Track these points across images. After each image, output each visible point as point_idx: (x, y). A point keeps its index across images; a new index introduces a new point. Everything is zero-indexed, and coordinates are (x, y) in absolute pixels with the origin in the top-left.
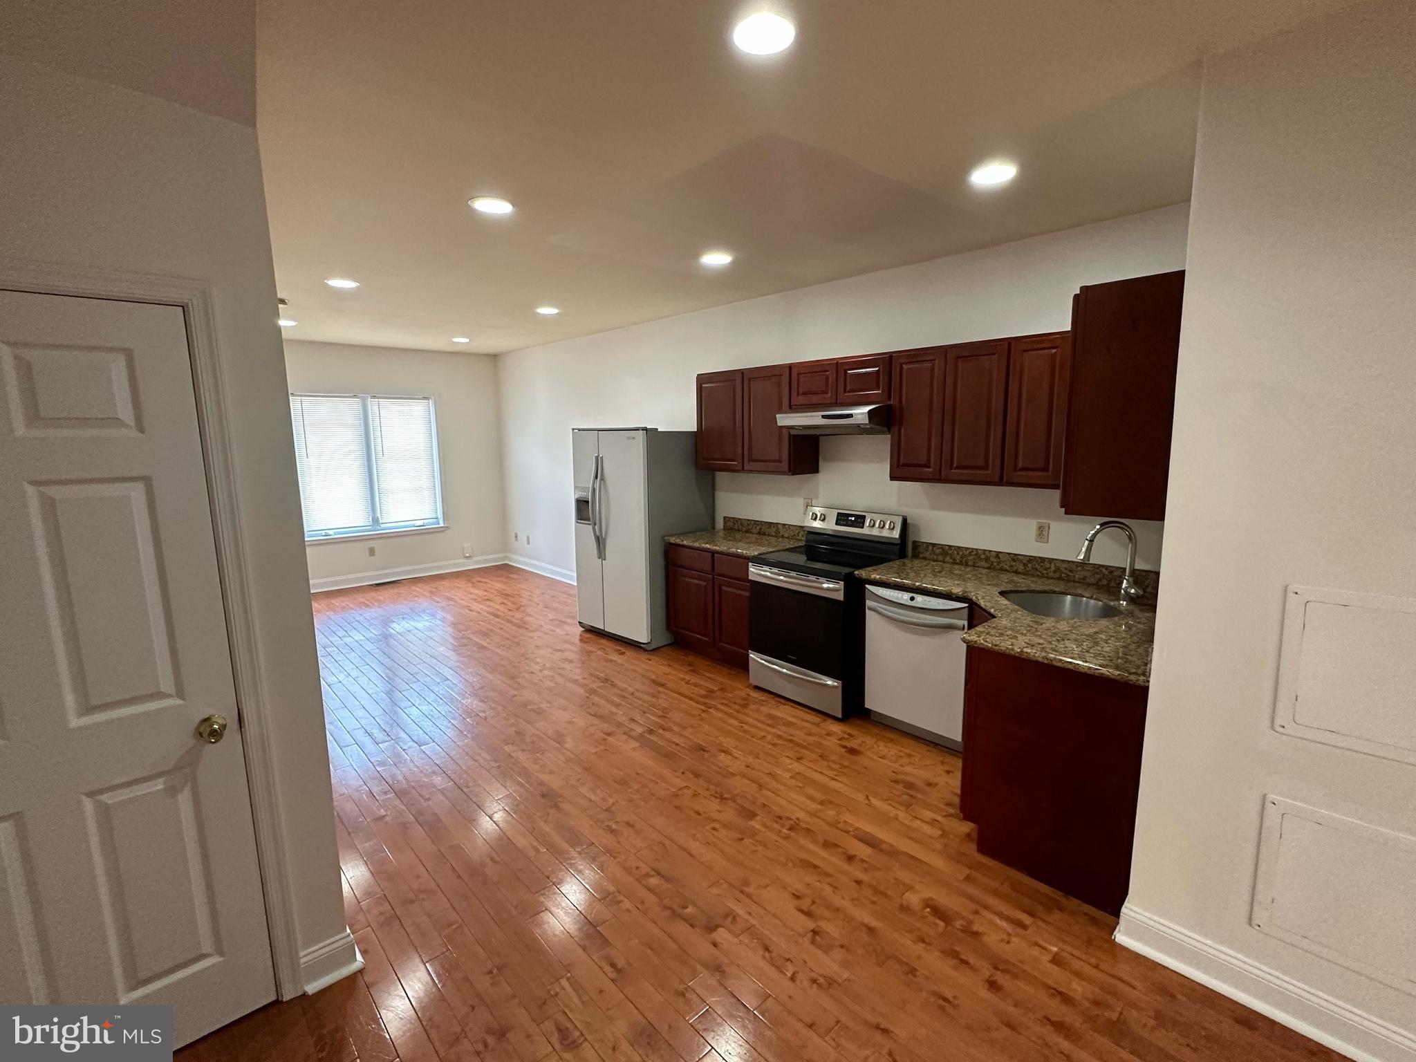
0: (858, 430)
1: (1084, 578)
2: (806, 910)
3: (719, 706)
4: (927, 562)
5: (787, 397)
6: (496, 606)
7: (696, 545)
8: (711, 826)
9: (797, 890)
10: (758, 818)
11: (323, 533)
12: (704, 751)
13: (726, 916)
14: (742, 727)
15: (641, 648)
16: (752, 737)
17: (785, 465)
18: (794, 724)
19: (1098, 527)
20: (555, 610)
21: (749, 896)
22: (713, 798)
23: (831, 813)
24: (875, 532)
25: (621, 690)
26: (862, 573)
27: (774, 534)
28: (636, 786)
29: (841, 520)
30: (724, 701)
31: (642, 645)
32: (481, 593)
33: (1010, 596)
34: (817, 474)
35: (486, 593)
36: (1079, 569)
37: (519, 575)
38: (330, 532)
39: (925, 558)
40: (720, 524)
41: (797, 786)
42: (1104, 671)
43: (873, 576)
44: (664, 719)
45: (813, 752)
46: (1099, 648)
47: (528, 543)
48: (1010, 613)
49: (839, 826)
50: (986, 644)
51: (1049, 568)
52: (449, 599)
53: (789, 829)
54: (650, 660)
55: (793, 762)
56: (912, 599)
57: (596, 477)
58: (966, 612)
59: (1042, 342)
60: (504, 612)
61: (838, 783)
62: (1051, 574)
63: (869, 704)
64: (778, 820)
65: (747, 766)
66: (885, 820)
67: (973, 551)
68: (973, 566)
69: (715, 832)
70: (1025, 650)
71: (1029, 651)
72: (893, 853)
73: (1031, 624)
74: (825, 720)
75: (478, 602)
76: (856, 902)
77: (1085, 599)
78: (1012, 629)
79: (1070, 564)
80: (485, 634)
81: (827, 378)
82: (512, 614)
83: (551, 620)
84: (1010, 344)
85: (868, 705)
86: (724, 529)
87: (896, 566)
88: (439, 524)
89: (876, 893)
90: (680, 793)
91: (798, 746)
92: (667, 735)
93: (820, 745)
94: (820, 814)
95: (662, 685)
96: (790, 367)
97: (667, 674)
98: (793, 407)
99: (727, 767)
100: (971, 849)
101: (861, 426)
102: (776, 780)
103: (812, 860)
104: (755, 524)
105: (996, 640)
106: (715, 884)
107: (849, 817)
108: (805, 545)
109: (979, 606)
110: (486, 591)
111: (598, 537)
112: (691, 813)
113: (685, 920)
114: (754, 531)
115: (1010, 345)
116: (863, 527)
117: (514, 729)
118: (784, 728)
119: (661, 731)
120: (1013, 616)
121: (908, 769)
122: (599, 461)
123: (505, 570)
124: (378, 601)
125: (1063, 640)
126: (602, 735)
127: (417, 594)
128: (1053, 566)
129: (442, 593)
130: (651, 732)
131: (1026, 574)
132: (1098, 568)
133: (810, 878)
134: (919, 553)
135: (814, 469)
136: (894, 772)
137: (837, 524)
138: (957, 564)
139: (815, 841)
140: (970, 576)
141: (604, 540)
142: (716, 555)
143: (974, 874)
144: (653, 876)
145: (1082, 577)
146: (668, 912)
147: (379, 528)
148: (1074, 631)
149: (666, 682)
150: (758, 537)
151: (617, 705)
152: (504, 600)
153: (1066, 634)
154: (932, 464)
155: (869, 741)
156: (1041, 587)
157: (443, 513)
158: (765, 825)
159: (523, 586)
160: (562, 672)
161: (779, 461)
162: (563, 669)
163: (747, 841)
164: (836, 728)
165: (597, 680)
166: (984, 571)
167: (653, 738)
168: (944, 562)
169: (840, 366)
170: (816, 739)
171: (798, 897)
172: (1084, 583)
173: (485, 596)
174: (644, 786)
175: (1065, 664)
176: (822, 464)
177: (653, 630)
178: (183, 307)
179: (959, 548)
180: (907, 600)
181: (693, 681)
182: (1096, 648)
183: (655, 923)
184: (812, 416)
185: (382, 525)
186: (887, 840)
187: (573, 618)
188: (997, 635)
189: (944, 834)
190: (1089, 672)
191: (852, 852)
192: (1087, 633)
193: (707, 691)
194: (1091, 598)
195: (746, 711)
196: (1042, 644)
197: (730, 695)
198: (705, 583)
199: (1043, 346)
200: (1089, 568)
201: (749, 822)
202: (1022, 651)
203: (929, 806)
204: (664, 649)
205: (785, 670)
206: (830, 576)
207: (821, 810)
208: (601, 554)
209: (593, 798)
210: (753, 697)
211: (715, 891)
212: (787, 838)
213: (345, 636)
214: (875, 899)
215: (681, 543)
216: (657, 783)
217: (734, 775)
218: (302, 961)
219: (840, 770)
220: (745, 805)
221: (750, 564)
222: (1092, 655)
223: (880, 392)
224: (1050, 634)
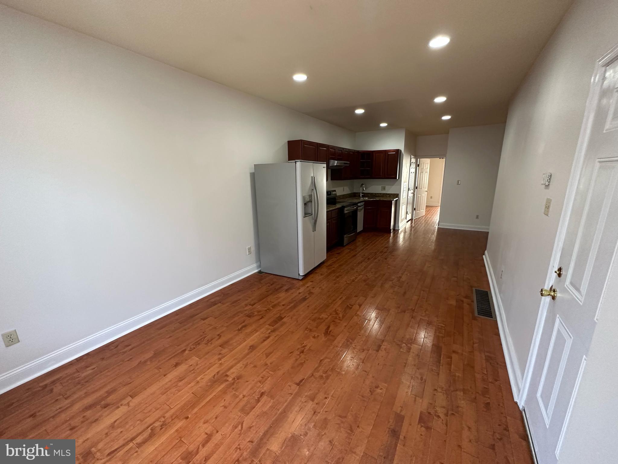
122: (313, 179)
208: (314, 229)
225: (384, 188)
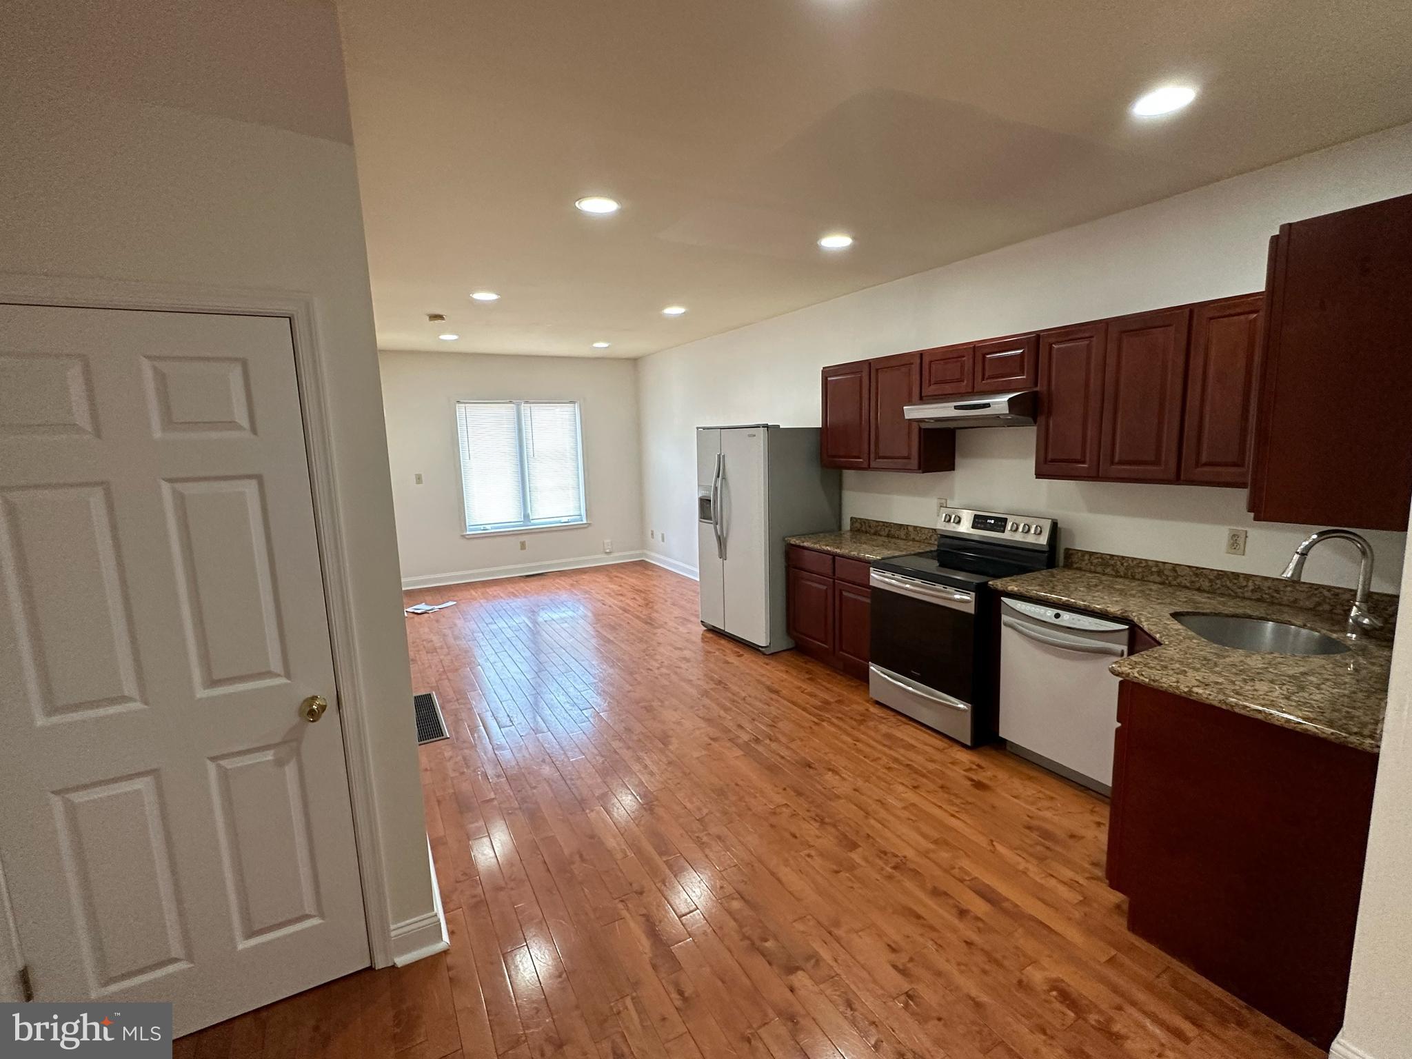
0: (995, 422)
1: (1296, 601)
2: (901, 967)
3: (834, 720)
4: (1083, 573)
5: (918, 389)
6: (628, 601)
7: (817, 546)
8: (807, 852)
9: (894, 942)
10: (860, 850)
11: (482, 527)
12: (810, 767)
13: (808, 958)
14: (855, 744)
15: (759, 651)
16: (865, 757)
17: (914, 462)
18: (914, 747)
19: (1315, 537)
20: (682, 607)
21: (838, 940)
22: (812, 822)
23: (944, 855)
24: (1019, 537)
25: (734, 694)
26: (998, 584)
27: (904, 538)
28: (734, 798)
29: (978, 523)
30: (840, 715)
31: (760, 649)
32: (615, 587)
33: (1186, 618)
34: (953, 471)
35: (620, 588)
36: (1289, 589)
37: (653, 571)
38: (488, 527)
39: (1080, 569)
40: (847, 525)
41: (909, 819)
42: (1310, 726)
43: (1010, 588)
44: (773, 728)
45: (933, 781)
46: (1306, 695)
47: (663, 540)
48: (1181, 641)
49: (953, 872)
50: (1141, 678)
51: (1246, 586)
52: (586, 592)
53: (895, 868)
54: (767, 664)
55: (907, 790)
56: (1057, 616)
57: (718, 476)
58: (1125, 636)
59: (1235, 306)
60: (634, 608)
61: (959, 821)
62: (1248, 595)
63: (1003, 734)
64: (882, 855)
65: (855, 790)
66: (1013, 874)
67: (1141, 563)
68: (1142, 580)
69: (809, 859)
70: (1195, 690)
71: (1200, 691)
72: (1016, 915)
73: (1210, 656)
74: (951, 746)
75: (611, 596)
76: (963, 968)
77: (1293, 627)
78: (1181, 663)
79: (1276, 583)
80: (613, 628)
81: (962, 367)
82: (640, 610)
83: (676, 618)
84: (1192, 309)
85: (1001, 735)
86: (851, 530)
87: (1041, 576)
88: (582, 521)
89: (990, 961)
90: (778, 810)
91: (916, 773)
92: (774, 745)
93: (942, 775)
94: (931, 855)
95: (777, 692)
96: (921, 354)
97: (782, 681)
98: (924, 398)
99: (833, 788)
100: (1120, 925)
101: (1001, 417)
102: (887, 810)
103: (915, 908)
104: (884, 525)
105: (1156, 674)
106: (801, 919)
107: (965, 863)
108: (937, 550)
109: (1142, 629)
110: (620, 586)
111: (719, 537)
112: (787, 835)
113: (764, 956)
114: (883, 533)
115: (1191, 312)
116: (1003, 532)
117: (623, 725)
118: (902, 751)
119: (767, 741)
120: (1184, 646)
121: (1048, 814)
122: (721, 460)
123: (642, 566)
124: (526, 591)
125: (1253, 680)
126: (706, 739)
127: (560, 587)
128: (1250, 584)
129: (581, 587)
130: (757, 740)
131: (1212, 592)
132: (1316, 589)
133: (911, 929)
134: (1072, 563)
135: (950, 466)
136: (1028, 816)
137: (973, 527)
138: (1121, 577)
139: (922, 886)
140: (1134, 592)
141: (725, 539)
142: (836, 557)
143: (1122, 958)
144: (736, 899)
145: (1292, 599)
146: (747, 942)
147: (530, 524)
148: (1271, 670)
149: (780, 689)
150: (886, 540)
151: (726, 710)
152: (635, 596)
153: (1258, 673)
154: (1088, 459)
155: (1002, 775)
156: (1231, 609)
157: (586, 510)
158: (866, 860)
159: (655, 583)
160: (678, 670)
161: (908, 458)
162: (680, 668)
163: (844, 875)
164: (964, 757)
165: (711, 682)
166: (1154, 587)
167: (760, 749)
168: (1104, 574)
169: (977, 351)
170: (937, 767)
171: (894, 950)
172: (1294, 605)
173: (619, 591)
174: (741, 799)
175: (1251, 713)
176: (958, 460)
177: (772, 633)
178: (290, 318)
179: (1123, 558)
180: (1050, 617)
181: (809, 690)
182: (1300, 694)
183: (731, 952)
184: (944, 407)
185: (532, 521)
186: (1012, 898)
187: (697, 616)
188: (1158, 667)
189: (1086, 901)
190: (1286, 725)
191: (964, 906)
192: (1291, 672)
193: (822, 702)
194: (1304, 626)
195: (862, 727)
196: (1221, 684)
197: (846, 709)
198: (825, 588)
199: (1238, 310)
200: (1305, 588)
201: (849, 854)
202: (1190, 691)
203: (1067, 863)
204: (785, 653)
205: (910, 689)
206: (962, 586)
207: (933, 851)
208: (723, 554)
209: (688, 805)
210: (872, 713)
211: (800, 927)
212: (890, 877)
213: (491, 623)
214: (987, 967)
215: (802, 544)
216: (755, 797)
217: (839, 797)
218: (393, 934)
219: (963, 806)
220: (847, 834)
221: (871, 569)
222: (1294, 704)
223: (1024, 377)
224: (1234, 670)
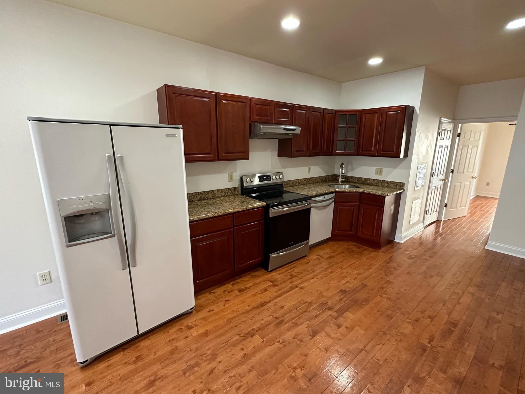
5: (249, 117)
17: (247, 155)
24: (275, 181)
29: (261, 179)
56: (324, 197)
57: (116, 182)
58: (335, 196)
96: (250, 99)
98: (252, 122)
116: (270, 181)
122: (116, 162)
128: (312, 180)
142: (235, 214)
154: (305, 150)
161: (244, 152)
208: (129, 263)
221: (271, 209)
223: (290, 120)
225: (380, 172)
